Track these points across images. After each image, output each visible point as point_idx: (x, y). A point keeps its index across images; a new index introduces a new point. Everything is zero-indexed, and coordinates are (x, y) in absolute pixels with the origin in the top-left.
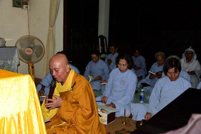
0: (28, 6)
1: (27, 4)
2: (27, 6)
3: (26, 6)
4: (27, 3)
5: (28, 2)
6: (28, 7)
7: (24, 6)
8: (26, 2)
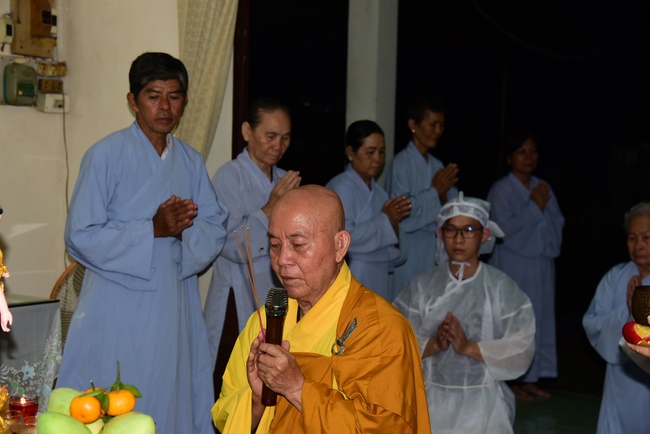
0: (67, 98)
1: (57, 88)
2: (59, 97)
3: (57, 101)
4: (61, 84)
5: (63, 79)
6: (63, 101)
7: (50, 100)
8: (53, 82)
